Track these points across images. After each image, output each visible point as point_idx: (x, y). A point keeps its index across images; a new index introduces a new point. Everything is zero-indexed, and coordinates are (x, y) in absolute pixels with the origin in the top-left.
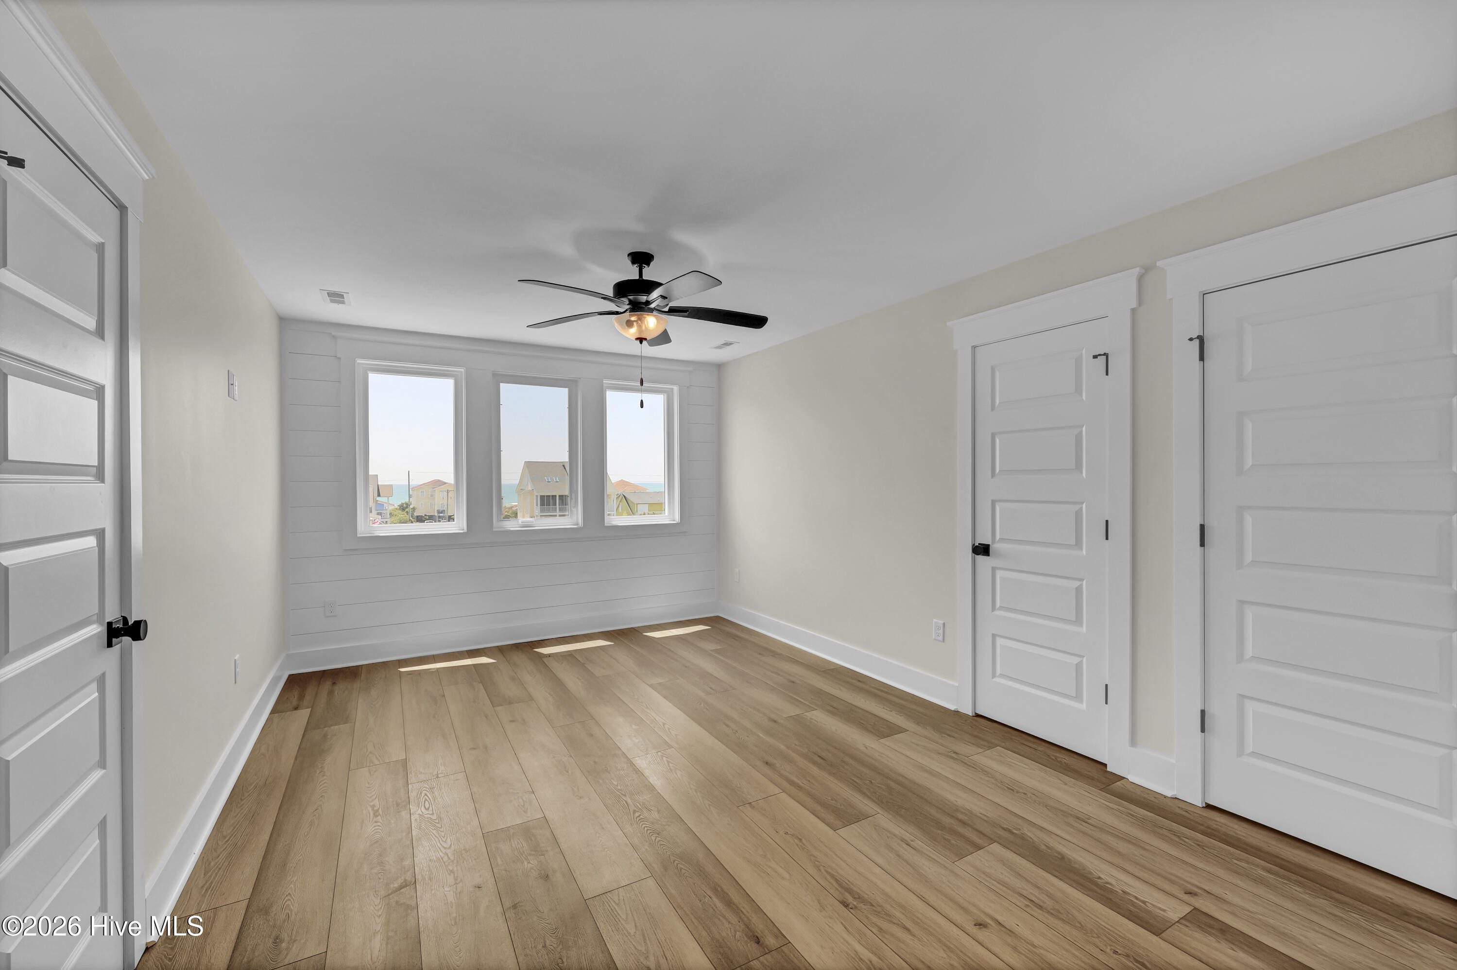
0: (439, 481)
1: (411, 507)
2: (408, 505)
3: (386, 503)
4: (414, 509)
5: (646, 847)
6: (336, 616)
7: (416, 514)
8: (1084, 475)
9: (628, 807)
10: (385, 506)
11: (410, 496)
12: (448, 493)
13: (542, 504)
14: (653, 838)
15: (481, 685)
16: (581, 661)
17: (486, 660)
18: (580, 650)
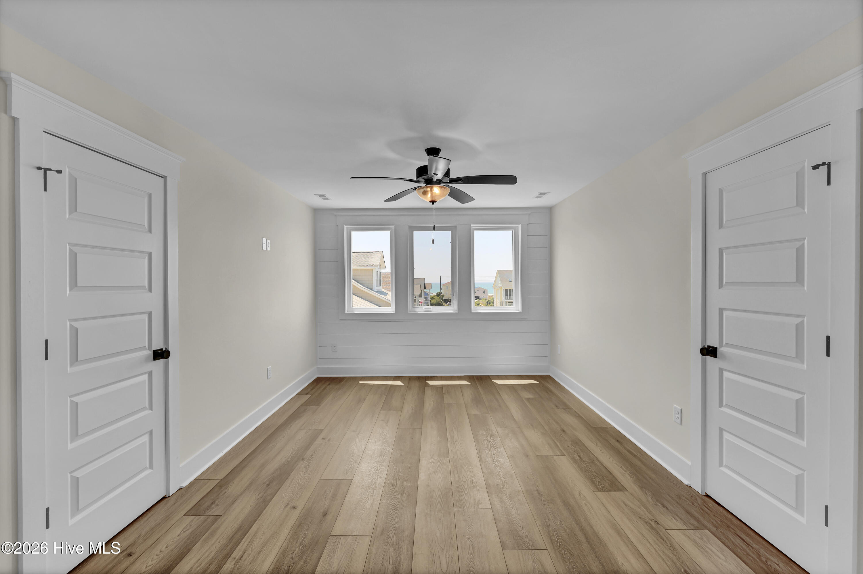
2: (440, 293)
3: (428, 292)
4: (443, 296)
5: (384, 516)
6: (336, 351)
8: (806, 288)
9: (395, 487)
10: (428, 294)
13: (507, 295)
14: (392, 512)
15: (385, 397)
16: (444, 392)
17: (399, 383)
18: (449, 385)
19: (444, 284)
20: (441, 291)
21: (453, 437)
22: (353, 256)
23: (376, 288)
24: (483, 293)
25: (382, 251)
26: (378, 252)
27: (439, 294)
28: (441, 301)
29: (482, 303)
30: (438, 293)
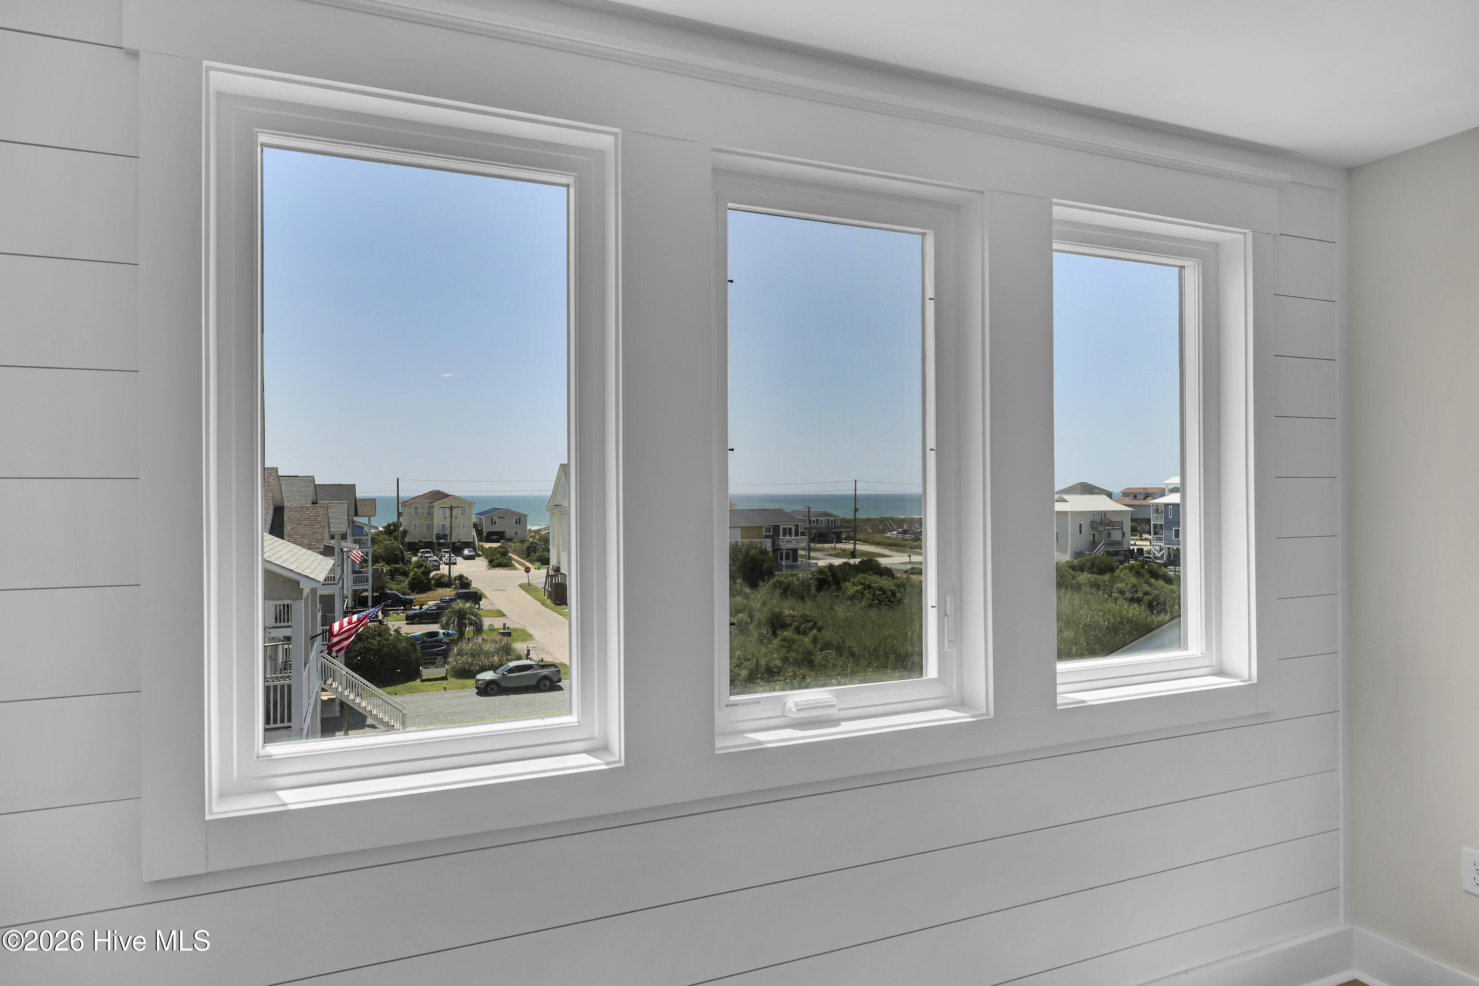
0: (438, 492)
1: (401, 529)
2: (396, 525)
3: (366, 525)
4: (405, 533)
7: (407, 540)
10: (365, 530)
11: (399, 514)
12: (451, 510)
24: (516, 523)
28: (399, 548)
29: (514, 550)
30: (389, 525)
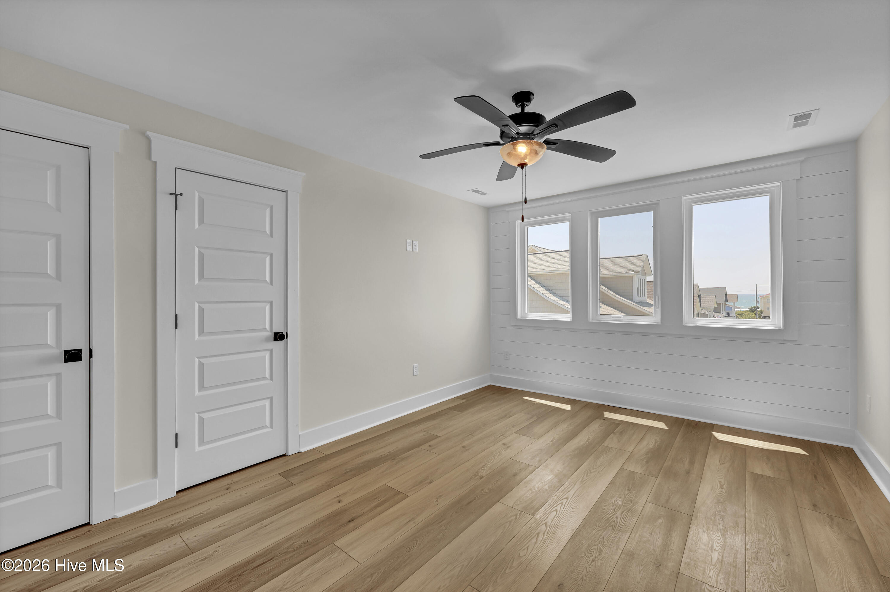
1: (759, 309)
3: (733, 307)
6: (509, 360)
11: (757, 302)
15: (535, 419)
16: (615, 432)
17: (568, 407)
18: (632, 423)
19: (763, 296)
20: (757, 305)
21: (567, 491)
22: (601, 262)
23: (636, 297)
25: (646, 254)
26: (641, 256)
27: (754, 309)
